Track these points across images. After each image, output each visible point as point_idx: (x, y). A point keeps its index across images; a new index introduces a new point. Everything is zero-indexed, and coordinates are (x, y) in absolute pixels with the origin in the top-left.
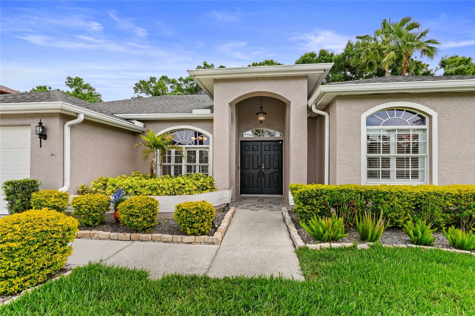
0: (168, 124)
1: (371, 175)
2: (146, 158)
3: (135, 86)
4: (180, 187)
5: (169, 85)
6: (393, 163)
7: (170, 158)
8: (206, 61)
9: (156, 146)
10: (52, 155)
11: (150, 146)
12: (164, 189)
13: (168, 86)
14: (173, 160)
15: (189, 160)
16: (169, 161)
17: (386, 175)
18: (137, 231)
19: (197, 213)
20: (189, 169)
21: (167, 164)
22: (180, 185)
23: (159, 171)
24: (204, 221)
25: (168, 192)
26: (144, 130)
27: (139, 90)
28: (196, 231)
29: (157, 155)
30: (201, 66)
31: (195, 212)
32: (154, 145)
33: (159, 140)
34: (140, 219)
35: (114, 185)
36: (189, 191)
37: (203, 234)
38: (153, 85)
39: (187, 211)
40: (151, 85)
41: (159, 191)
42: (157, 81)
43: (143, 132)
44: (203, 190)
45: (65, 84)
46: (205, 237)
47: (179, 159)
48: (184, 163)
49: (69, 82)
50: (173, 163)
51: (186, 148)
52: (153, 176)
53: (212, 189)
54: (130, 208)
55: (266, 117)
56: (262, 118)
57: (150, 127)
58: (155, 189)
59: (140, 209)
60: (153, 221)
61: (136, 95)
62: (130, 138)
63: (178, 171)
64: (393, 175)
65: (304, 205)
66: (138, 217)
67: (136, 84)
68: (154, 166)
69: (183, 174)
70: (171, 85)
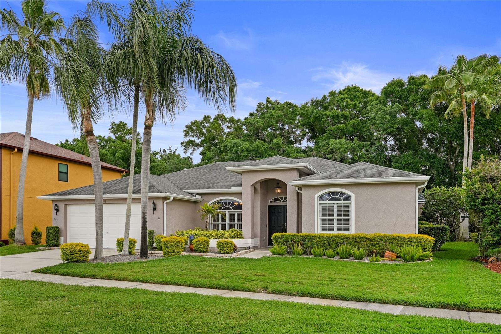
0: (217, 196)
1: (324, 229)
2: (203, 219)
3: (186, 129)
4: (221, 235)
5: (226, 125)
6: (335, 222)
7: (218, 219)
8: (269, 97)
9: (209, 212)
10: (159, 218)
11: (205, 212)
12: (212, 236)
13: (224, 126)
14: (220, 220)
15: (231, 220)
16: (218, 221)
17: (331, 229)
18: (200, 252)
19: (225, 243)
20: (231, 226)
21: (216, 223)
22: (221, 234)
23: (211, 227)
24: (228, 247)
25: (215, 238)
26: (201, 200)
27: (190, 133)
28: (225, 252)
29: (209, 217)
30: (262, 103)
31: (224, 243)
32: (208, 211)
33: (210, 208)
34: (202, 247)
35: (187, 234)
36: (226, 237)
37: (228, 253)
38: (207, 125)
39: (221, 243)
40: (205, 125)
41: (210, 237)
42: (211, 121)
43: (201, 201)
44: (235, 238)
45: (110, 130)
46: (229, 254)
47: (224, 220)
48: (227, 222)
49: (112, 128)
50: (220, 222)
51: (228, 212)
52: (207, 229)
53: (241, 238)
54: (198, 241)
55: (281, 191)
56: (279, 191)
57: (205, 198)
58: (208, 236)
59: (202, 242)
60: (207, 249)
61: (186, 140)
62: (192, 205)
63: (223, 228)
64: (335, 228)
65: (276, 242)
66: (201, 245)
67: (187, 127)
68: (207, 224)
69: (227, 229)
70: (228, 124)
